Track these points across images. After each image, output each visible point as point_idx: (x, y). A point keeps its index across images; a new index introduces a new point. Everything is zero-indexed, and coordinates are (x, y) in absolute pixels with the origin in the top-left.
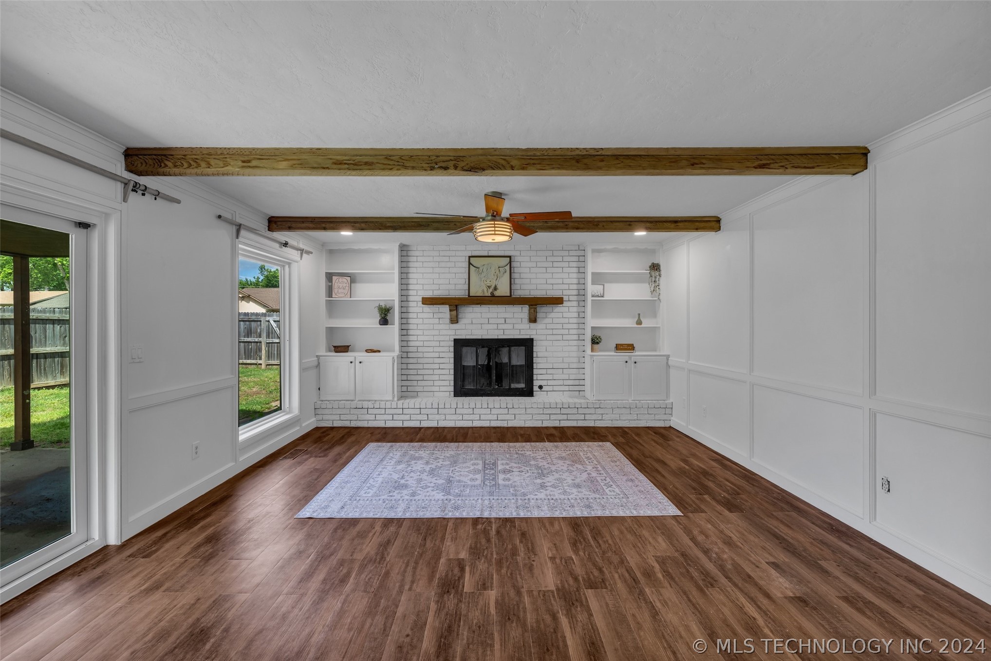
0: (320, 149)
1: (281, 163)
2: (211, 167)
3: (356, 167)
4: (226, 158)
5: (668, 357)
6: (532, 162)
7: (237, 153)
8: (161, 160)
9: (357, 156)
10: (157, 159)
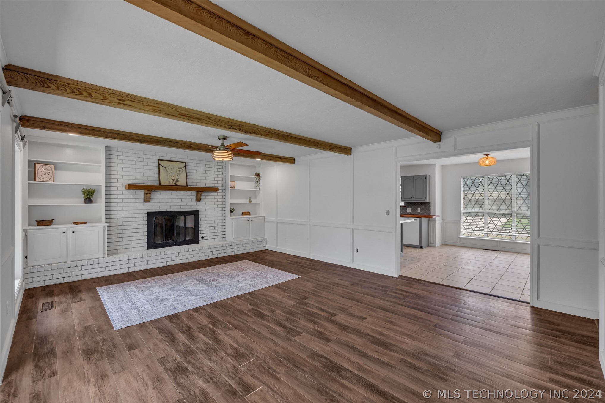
0: (173, 105)
1: (146, 106)
2: (92, 97)
3: (192, 119)
4: (105, 94)
5: (264, 217)
6: (268, 134)
7: (116, 94)
8: (43, 82)
9: (194, 113)
10: (40, 80)
